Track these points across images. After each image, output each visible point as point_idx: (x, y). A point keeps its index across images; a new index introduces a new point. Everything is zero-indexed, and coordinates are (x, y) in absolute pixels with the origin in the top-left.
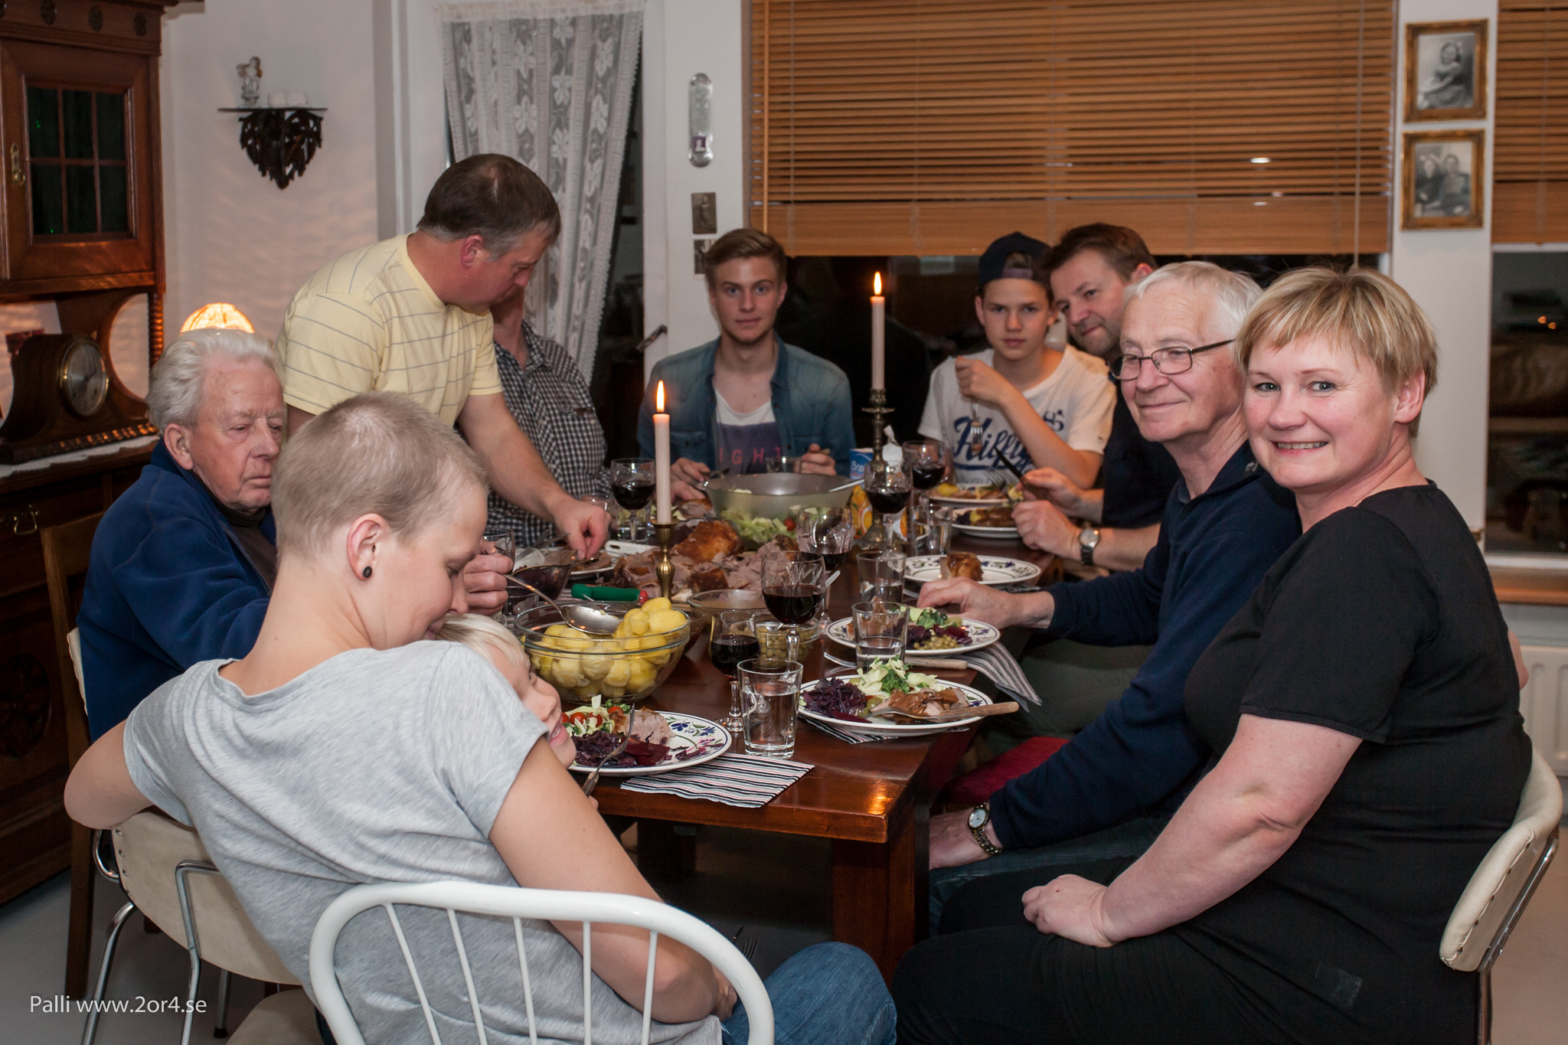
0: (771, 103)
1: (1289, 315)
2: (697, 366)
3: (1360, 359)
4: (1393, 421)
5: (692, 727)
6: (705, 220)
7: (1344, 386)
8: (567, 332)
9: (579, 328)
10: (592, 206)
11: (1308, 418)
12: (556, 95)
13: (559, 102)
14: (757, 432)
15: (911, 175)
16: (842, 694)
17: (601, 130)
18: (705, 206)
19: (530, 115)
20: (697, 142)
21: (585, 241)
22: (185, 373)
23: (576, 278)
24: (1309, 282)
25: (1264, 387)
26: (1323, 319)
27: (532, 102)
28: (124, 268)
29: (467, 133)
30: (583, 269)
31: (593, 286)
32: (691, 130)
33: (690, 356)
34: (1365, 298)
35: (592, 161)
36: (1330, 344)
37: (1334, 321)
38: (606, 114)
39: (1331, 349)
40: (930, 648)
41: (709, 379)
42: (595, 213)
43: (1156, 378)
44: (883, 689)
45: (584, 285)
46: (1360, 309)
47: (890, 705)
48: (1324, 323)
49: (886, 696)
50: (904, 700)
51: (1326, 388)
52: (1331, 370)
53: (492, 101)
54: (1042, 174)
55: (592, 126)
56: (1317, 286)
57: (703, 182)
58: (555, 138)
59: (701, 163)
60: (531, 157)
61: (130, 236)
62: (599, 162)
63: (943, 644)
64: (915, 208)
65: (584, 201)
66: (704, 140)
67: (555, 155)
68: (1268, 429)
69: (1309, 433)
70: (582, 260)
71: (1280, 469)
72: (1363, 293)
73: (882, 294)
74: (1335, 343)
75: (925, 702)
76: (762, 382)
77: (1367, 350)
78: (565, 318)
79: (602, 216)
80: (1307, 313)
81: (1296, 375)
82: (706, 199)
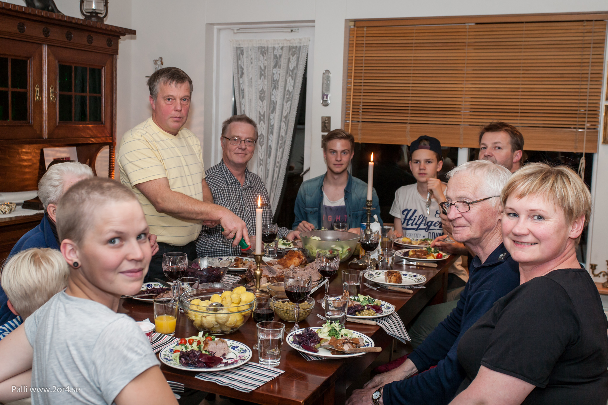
0: (354, 83)
1: (526, 184)
2: (317, 183)
3: (557, 208)
4: (568, 237)
5: (239, 349)
6: (326, 127)
7: (548, 218)
8: (274, 167)
9: (279, 166)
10: (286, 120)
11: (530, 232)
12: (274, 76)
13: (275, 79)
14: (338, 209)
15: (408, 113)
16: (309, 337)
17: (291, 91)
18: (326, 122)
19: (264, 84)
20: (324, 96)
21: (283, 133)
22: (56, 183)
23: (279, 147)
24: (537, 169)
25: (512, 215)
26: (542, 187)
27: (265, 78)
28: (99, 135)
29: (240, 89)
30: (282, 143)
31: (285, 151)
32: (323, 92)
33: (316, 179)
34: (562, 180)
35: (287, 102)
36: (544, 199)
37: (547, 189)
38: (293, 84)
39: (544, 201)
40: (363, 315)
41: (321, 187)
42: (287, 122)
43: (456, 214)
44: (329, 335)
45: (281, 150)
46: (559, 184)
47: (329, 343)
48: (543, 189)
49: (329, 338)
50: (335, 341)
51: (539, 219)
52: (543, 211)
53: (250, 78)
54: (459, 115)
55: (287, 89)
56: (540, 172)
57: (326, 112)
58: (273, 93)
59: (325, 104)
60: (264, 99)
61: (102, 123)
62: (289, 103)
63: (369, 313)
64: (409, 126)
65: (283, 117)
66: (327, 96)
67: (273, 100)
68: (511, 235)
69: (530, 239)
70: (281, 140)
71: (515, 253)
72: (561, 177)
73: (373, 162)
74: (546, 199)
75: (344, 343)
76: (341, 190)
77: (560, 204)
78: (274, 162)
79: (290, 123)
80: (535, 184)
81: (527, 211)
82: (327, 119)
